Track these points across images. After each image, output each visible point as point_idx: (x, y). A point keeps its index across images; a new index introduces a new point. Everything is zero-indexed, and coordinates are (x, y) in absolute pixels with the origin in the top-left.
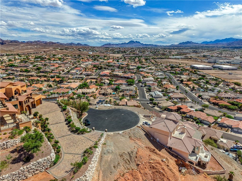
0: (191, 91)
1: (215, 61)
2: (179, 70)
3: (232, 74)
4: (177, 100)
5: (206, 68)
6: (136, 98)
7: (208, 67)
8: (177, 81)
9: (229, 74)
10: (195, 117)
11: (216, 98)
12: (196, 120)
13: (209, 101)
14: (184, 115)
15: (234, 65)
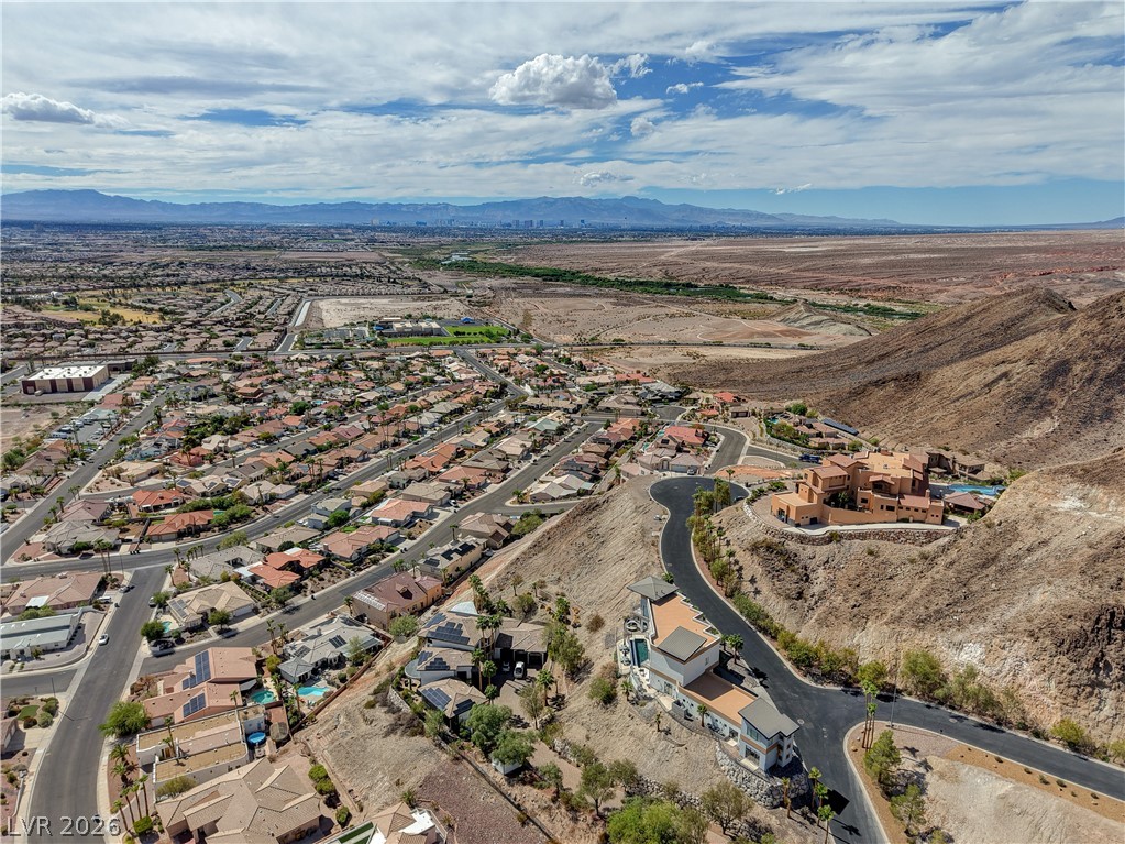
10: (368, 545)
11: (124, 524)
12: (381, 547)
13: (147, 540)
14: (343, 563)
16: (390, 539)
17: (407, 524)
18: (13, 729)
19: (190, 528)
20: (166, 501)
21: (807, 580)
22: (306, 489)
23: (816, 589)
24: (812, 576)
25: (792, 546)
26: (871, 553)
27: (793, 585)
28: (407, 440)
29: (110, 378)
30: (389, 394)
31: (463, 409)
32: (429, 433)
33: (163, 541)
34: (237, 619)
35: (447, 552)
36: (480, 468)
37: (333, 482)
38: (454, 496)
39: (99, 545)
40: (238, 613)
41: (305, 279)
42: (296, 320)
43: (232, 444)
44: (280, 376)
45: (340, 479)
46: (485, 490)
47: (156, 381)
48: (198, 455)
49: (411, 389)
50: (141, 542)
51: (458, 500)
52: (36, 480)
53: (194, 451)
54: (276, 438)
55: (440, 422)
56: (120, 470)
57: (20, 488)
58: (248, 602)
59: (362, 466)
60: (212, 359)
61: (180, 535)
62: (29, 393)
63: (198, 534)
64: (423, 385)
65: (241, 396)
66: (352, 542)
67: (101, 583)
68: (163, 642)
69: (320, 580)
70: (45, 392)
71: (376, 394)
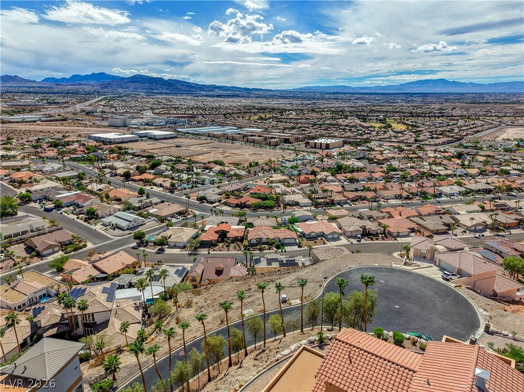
0: (172, 192)
1: (125, 122)
2: (82, 151)
3: (180, 146)
4: (177, 219)
5: (128, 140)
6: (85, 246)
7: (130, 138)
8: (111, 176)
9: (177, 146)
10: (267, 239)
11: (228, 195)
12: (274, 243)
13: (226, 204)
14: (246, 243)
15: (161, 128)
16: (286, 241)
17: (311, 238)
18: (56, 249)
19: (241, 204)
20: (259, 192)
22: (318, 205)
28: (419, 198)
29: (343, 146)
30: (461, 174)
31: (492, 191)
32: (444, 198)
33: (229, 206)
34: (175, 247)
35: (272, 259)
36: (417, 224)
37: (338, 206)
38: (366, 234)
39: (210, 200)
40: (177, 244)
41: (515, 117)
42: (479, 135)
43: (331, 178)
44: (414, 156)
45: (345, 206)
46: (398, 239)
47: (355, 150)
48: (308, 179)
49: (482, 174)
50: (223, 204)
51: (366, 238)
52: (243, 173)
53: (307, 176)
54: (358, 181)
55: (460, 193)
56: (271, 177)
57: (235, 175)
58: (182, 241)
59: (367, 204)
60: (396, 145)
61: (237, 206)
62: (306, 147)
63: (243, 208)
64: (496, 174)
65: (375, 160)
66: (260, 233)
67: (179, 212)
68: (142, 243)
69: (227, 246)
70: (312, 148)
71: (449, 172)
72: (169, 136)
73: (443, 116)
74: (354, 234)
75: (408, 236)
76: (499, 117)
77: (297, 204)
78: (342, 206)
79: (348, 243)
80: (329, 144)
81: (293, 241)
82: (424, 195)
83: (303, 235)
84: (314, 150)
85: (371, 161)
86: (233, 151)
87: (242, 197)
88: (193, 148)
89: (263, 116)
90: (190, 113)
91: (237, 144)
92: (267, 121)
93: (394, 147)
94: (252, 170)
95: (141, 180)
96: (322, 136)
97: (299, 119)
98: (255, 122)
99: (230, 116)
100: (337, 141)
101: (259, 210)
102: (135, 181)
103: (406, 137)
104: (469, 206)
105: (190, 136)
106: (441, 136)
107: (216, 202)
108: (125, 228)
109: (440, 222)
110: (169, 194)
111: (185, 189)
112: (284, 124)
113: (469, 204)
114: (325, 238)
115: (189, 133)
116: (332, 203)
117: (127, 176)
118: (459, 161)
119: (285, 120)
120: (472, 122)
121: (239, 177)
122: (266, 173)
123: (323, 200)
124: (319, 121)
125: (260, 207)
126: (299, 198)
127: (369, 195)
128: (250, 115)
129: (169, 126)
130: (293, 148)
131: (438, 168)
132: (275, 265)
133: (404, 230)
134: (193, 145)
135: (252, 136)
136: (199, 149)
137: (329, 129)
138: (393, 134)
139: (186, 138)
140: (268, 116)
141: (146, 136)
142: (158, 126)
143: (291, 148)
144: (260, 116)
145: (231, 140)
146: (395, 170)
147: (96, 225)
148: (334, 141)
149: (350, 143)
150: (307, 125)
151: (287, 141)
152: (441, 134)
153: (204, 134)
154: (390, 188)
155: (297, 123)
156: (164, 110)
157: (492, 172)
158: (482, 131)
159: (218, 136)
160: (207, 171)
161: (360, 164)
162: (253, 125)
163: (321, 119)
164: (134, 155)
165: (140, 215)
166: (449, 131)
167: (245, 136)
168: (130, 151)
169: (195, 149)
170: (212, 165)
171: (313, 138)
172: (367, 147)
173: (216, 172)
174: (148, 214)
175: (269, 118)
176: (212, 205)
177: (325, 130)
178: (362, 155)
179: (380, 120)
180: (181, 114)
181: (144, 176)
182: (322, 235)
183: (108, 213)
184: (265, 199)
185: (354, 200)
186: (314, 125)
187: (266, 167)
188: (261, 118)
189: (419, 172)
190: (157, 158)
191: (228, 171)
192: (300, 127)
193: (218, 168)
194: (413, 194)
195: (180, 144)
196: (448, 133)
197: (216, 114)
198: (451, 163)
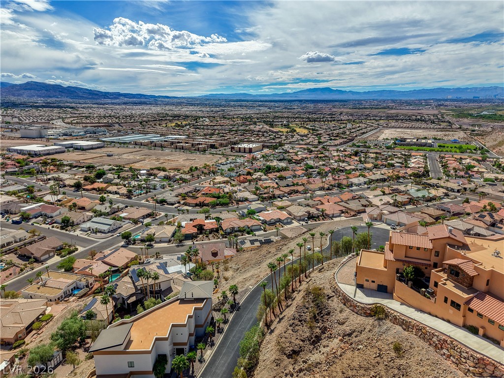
0: (129, 197)
5: (54, 151)
7: (56, 149)
10: (239, 227)
11: (185, 197)
12: (245, 230)
13: (185, 204)
14: (221, 232)
15: (82, 138)
16: (254, 228)
17: (271, 224)
18: (52, 254)
19: (200, 203)
20: (210, 192)
21: (314, 343)
22: (263, 199)
23: (315, 357)
24: (324, 342)
25: (335, 304)
26: (397, 349)
27: (298, 342)
28: (337, 189)
29: (262, 150)
30: (361, 168)
31: (386, 180)
32: (354, 188)
33: (189, 206)
34: (161, 242)
35: (254, 240)
36: (344, 207)
37: (279, 199)
38: (311, 217)
39: (170, 202)
40: (162, 240)
41: (388, 120)
42: (365, 136)
43: (264, 177)
44: (322, 155)
45: (284, 198)
46: (334, 219)
47: (274, 152)
48: (246, 179)
49: (376, 168)
50: (183, 204)
51: (311, 220)
52: (188, 177)
53: (245, 177)
54: (285, 178)
55: (365, 183)
56: (215, 179)
57: (181, 179)
58: (167, 236)
59: (300, 196)
60: (305, 147)
61: (197, 205)
62: (232, 152)
63: (203, 206)
64: (386, 167)
65: (294, 161)
66: (231, 223)
67: (148, 214)
68: (129, 241)
69: (206, 236)
70: (237, 152)
71: (353, 167)
72: (97, 146)
73: (334, 120)
74: (302, 218)
75: (340, 216)
76: (377, 121)
77: (246, 200)
78: (282, 199)
79: (299, 225)
80: (252, 148)
81: (259, 227)
82: (340, 186)
83: (264, 222)
84: (240, 154)
85: (290, 161)
86: (166, 158)
87: (197, 198)
88: (125, 156)
89: (179, 123)
90: (105, 121)
91: (167, 151)
92: (185, 128)
93: (304, 149)
94: (195, 173)
95: (94, 189)
96: (242, 141)
97: (215, 126)
98: (174, 129)
99: (147, 124)
100: (257, 145)
101: (217, 207)
102: (87, 190)
103: (311, 140)
104: (374, 191)
105: (118, 145)
106: (337, 138)
107: (176, 204)
108: (107, 232)
109: (359, 204)
110: (127, 200)
111: (141, 195)
112: (202, 130)
113: (374, 190)
114: (282, 223)
115: (114, 142)
116: (274, 197)
117: (78, 186)
118: (357, 158)
119: (202, 127)
120: (358, 125)
121: (184, 181)
122: (207, 176)
123: (266, 195)
124: (233, 127)
125: (217, 205)
126: (247, 195)
127: (301, 188)
128: (166, 122)
129: (90, 137)
130: (220, 153)
131: (344, 164)
132: (257, 244)
133: (337, 212)
134: (124, 154)
135: (178, 142)
136: (131, 157)
137: (245, 135)
138: (300, 138)
139: (113, 147)
140: (184, 123)
141: (71, 146)
142: (78, 136)
143: (218, 152)
144: (176, 124)
145: (159, 147)
146: (312, 168)
147: (75, 231)
148: (254, 145)
149: (268, 147)
150: (224, 132)
151: (213, 146)
152: (337, 136)
153: (130, 142)
154: (313, 183)
155: (214, 129)
156: (75, 119)
157: (382, 165)
158: (367, 132)
159: (145, 144)
160: (152, 177)
161: (283, 164)
162: (174, 133)
163: (235, 125)
164: (71, 166)
165: (114, 219)
166: (343, 134)
167: (172, 143)
168: (65, 163)
169: (128, 158)
170: (156, 172)
171: (235, 144)
172: (283, 149)
173: (161, 177)
174: (121, 217)
175: (186, 125)
176: (174, 206)
177: (241, 135)
178: (282, 157)
179: (285, 125)
180: (95, 123)
181: (96, 185)
182: (279, 220)
183: (82, 220)
184: (218, 197)
185: (290, 193)
186: (230, 131)
187: (206, 171)
188: (178, 126)
189: (330, 168)
190: (98, 168)
191: (174, 176)
192: (219, 134)
193: (162, 174)
194: (332, 185)
195: (111, 153)
196: (342, 135)
197: (131, 123)
198: (352, 160)
